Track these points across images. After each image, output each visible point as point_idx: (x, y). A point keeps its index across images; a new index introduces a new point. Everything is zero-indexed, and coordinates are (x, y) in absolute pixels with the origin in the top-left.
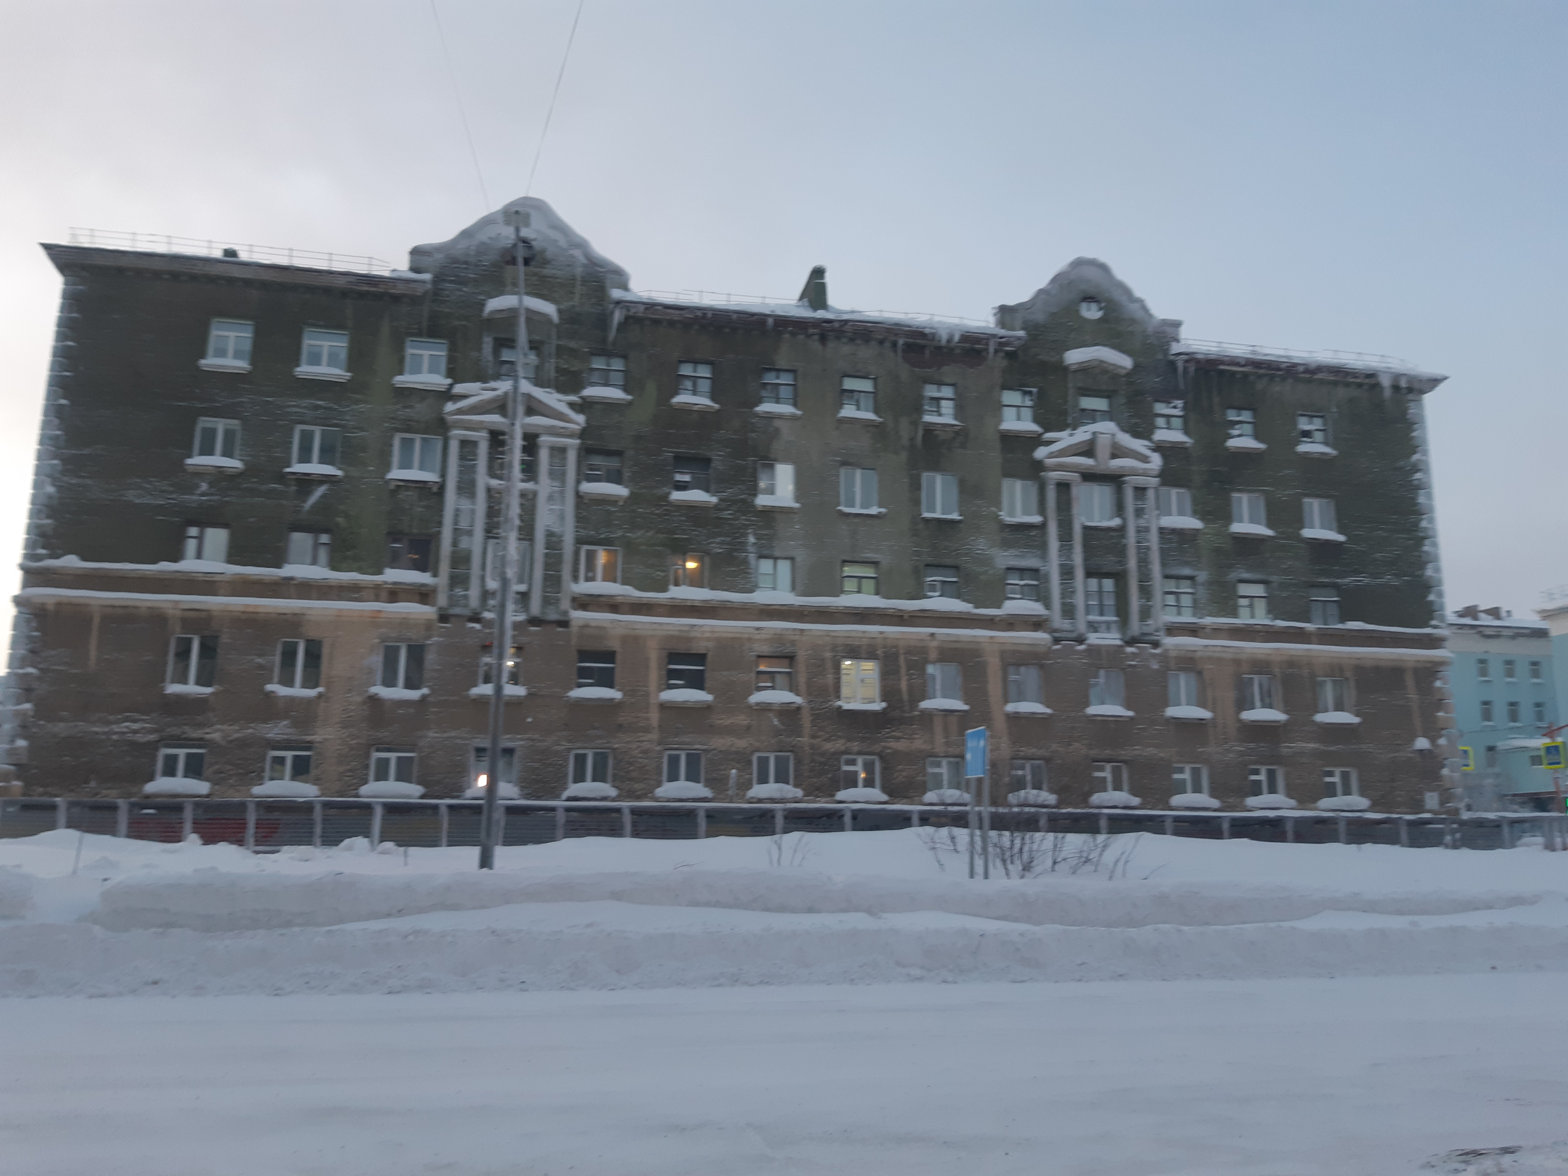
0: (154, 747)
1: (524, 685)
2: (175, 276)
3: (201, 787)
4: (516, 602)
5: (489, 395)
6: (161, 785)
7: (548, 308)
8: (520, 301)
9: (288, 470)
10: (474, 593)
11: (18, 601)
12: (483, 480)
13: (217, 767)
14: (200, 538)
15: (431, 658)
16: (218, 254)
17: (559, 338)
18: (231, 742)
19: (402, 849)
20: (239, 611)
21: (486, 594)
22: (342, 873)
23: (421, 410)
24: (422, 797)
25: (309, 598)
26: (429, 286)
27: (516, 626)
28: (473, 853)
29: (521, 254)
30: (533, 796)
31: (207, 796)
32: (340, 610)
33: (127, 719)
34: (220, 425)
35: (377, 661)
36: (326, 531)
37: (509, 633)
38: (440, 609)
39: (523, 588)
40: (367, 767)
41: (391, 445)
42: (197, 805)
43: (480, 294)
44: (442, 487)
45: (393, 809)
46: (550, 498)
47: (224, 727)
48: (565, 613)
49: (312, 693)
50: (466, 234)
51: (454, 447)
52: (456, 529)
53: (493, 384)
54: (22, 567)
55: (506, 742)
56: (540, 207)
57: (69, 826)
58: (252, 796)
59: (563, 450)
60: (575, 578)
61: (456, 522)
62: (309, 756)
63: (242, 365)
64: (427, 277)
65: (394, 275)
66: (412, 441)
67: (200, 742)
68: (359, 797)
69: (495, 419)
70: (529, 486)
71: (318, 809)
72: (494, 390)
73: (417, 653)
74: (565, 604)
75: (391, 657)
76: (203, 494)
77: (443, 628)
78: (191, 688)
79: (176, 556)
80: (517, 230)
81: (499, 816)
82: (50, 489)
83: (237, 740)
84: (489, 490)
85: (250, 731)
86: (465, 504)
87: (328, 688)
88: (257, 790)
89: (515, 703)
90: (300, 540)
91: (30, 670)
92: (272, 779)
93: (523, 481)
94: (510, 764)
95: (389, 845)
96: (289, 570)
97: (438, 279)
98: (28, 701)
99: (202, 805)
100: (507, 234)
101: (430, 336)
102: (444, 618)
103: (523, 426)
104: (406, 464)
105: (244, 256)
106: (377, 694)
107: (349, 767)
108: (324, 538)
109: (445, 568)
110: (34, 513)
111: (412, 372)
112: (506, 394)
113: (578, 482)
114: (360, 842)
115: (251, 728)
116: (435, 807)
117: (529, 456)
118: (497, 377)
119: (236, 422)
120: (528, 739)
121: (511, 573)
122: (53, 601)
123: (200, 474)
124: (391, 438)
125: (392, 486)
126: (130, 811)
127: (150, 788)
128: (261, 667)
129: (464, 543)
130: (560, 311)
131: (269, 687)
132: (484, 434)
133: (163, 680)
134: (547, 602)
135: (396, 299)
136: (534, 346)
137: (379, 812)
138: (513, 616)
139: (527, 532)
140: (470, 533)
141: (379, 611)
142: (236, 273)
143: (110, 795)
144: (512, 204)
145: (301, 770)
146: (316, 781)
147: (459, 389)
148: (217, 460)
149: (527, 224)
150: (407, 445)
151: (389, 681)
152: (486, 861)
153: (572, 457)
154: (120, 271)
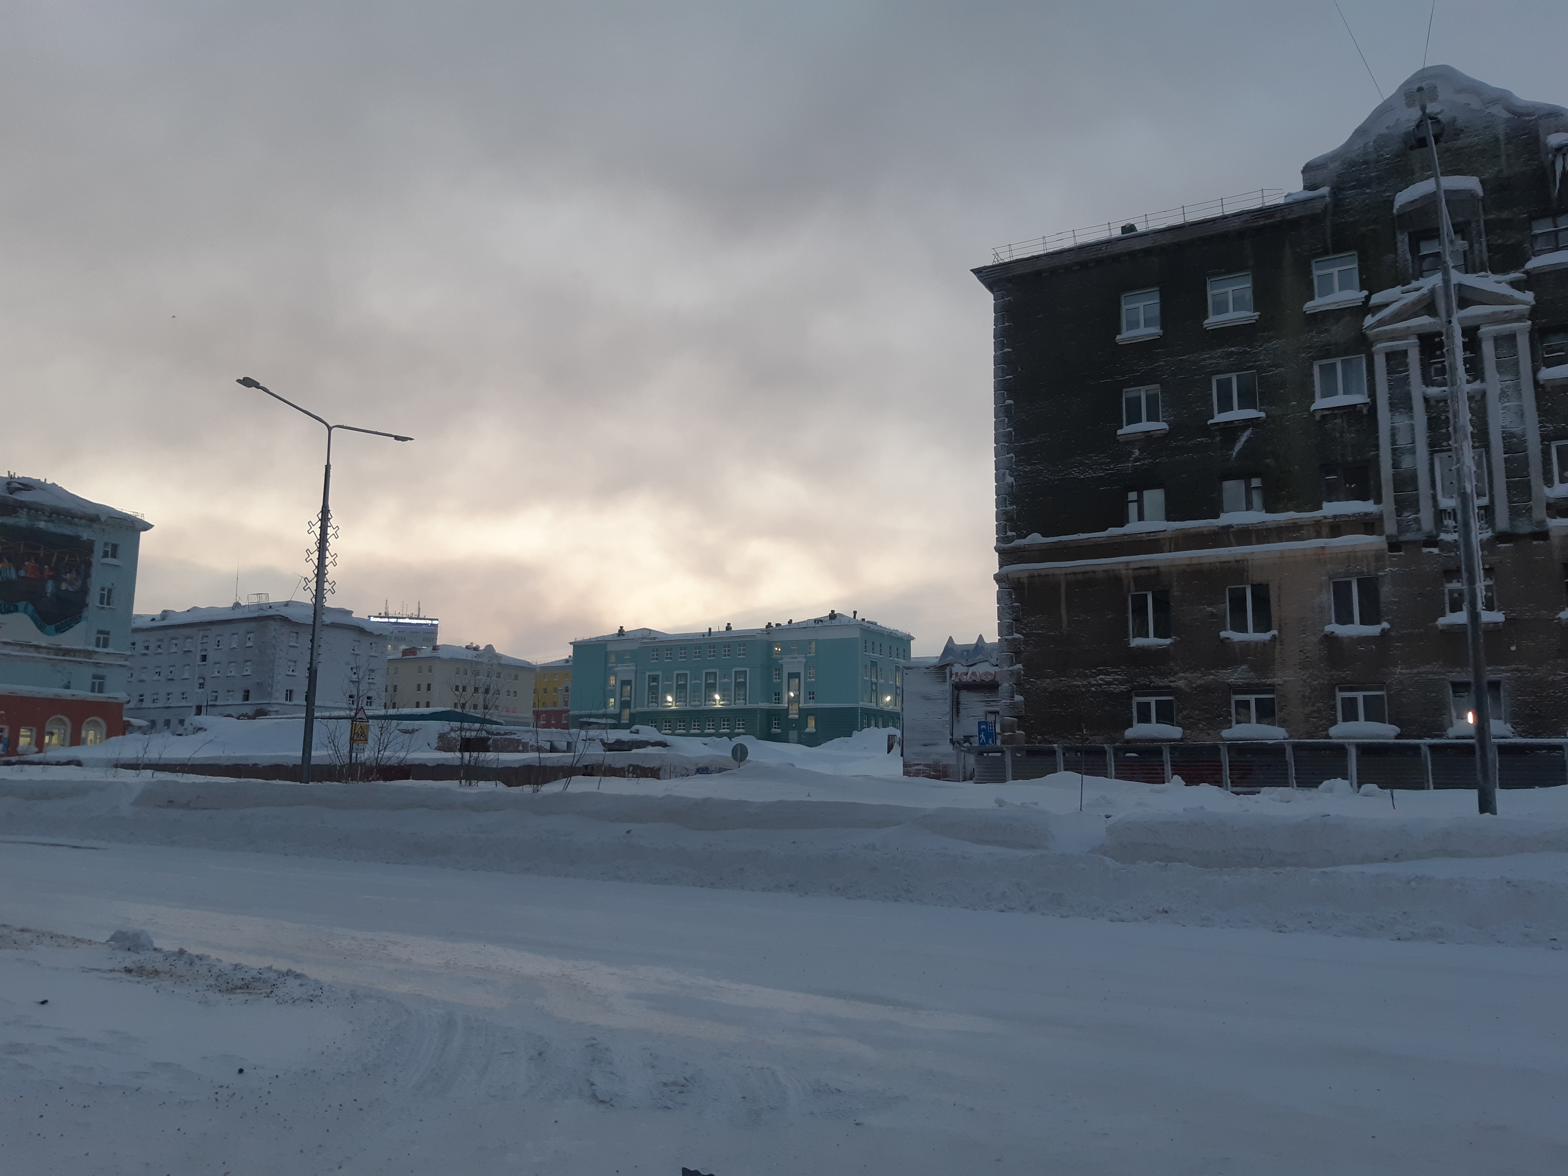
0: (1127, 696)
1: (1499, 610)
2: (1083, 265)
3: (1175, 732)
4: (1480, 518)
5: (1413, 296)
6: (1138, 730)
7: (1471, 183)
8: (1438, 184)
9: (1210, 422)
10: (1426, 516)
11: (998, 578)
12: (1417, 389)
13: (1185, 713)
14: (1140, 501)
15: (1386, 591)
16: (1117, 233)
17: (1486, 212)
18: (1195, 689)
19: (1388, 791)
20: (1184, 565)
21: (1440, 515)
22: (1329, 815)
23: (1338, 332)
24: (1397, 737)
25: (1250, 543)
26: (1328, 199)
27: (1484, 545)
28: (1472, 796)
29: (1430, 130)
30: (1531, 733)
31: (1182, 740)
32: (1282, 552)
33: (1101, 673)
34: (1143, 393)
35: (1328, 598)
36: (1256, 475)
37: (1478, 554)
38: (1388, 537)
39: (1485, 501)
40: (1334, 708)
41: (1312, 375)
42: (1173, 749)
43: (1385, 191)
44: (1372, 407)
45: (1367, 751)
46: (1503, 394)
47: (1188, 675)
48: (1542, 523)
49: (1266, 636)
50: (1360, 132)
51: (1380, 362)
52: (1394, 450)
53: (1415, 284)
54: (997, 549)
55: (1490, 674)
56: (1444, 74)
57: (1066, 770)
58: (1222, 739)
59: (1511, 338)
60: (1549, 482)
61: (1394, 442)
62: (1273, 699)
63: (1155, 331)
64: (1325, 190)
65: (1289, 200)
66: (1334, 365)
67: (1168, 691)
68: (1330, 738)
69: (1424, 321)
70: (1477, 385)
71: (1289, 752)
72: (1417, 290)
73: (1369, 587)
74: (1540, 513)
75: (1341, 592)
76: (1137, 460)
77: (1394, 557)
78: (1152, 641)
79: (1122, 521)
80: (1423, 108)
81: (1493, 756)
82: (1010, 479)
83: (1200, 686)
84: (1426, 400)
85: (1211, 677)
86: (1402, 421)
87: (1280, 631)
88: (1226, 733)
89: (1494, 630)
90: (1232, 488)
91: (1016, 635)
92: (1238, 722)
93: (1468, 382)
94: (1497, 699)
95: (1372, 787)
96: (1226, 519)
97: (1337, 189)
98: (1018, 662)
99: (1176, 748)
100: (1411, 115)
101: (1335, 252)
102: (1394, 546)
103: (1460, 320)
104: (1330, 392)
105: (1141, 228)
106: (1333, 633)
107: (1315, 708)
108: (1256, 482)
109: (1388, 492)
110: (1000, 502)
111: (1321, 295)
112: (1433, 291)
113: (1535, 371)
114: (1339, 784)
115: (1212, 674)
116: (1417, 747)
117: (1471, 353)
118: (1419, 274)
119: (1157, 386)
120: (1515, 670)
121: (1469, 487)
122: (1026, 574)
123: (1131, 441)
124: (1312, 365)
125: (1318, 417)
126: (1115, 755)
127: (1129, 733)
128: (1212, 615)
129: (1406, 463)
130: (1482, 182)
131: (1223, 634)
132: (1414, 340)
133: (1127, 636)
134: (1514, 513)
135: (1294, 224)
136: (1461, 229)
137: (1353, 753)
138: (1479, 534)
139: (1481, 438)
140: (1413, 451)
141: (1323, 548)
142: (1137, 245)
143: (1097, 741)
144: (1408, 82)
145: (1266, 713)
146: (1283, 723)
147: (1376, 299)
148: (1145, 426)
149: (1434, 98)
150: (1328, 371)
151: (1344, 617)
152: (1486, 805)
153: (1523, 344)
154: (1038, 274)
